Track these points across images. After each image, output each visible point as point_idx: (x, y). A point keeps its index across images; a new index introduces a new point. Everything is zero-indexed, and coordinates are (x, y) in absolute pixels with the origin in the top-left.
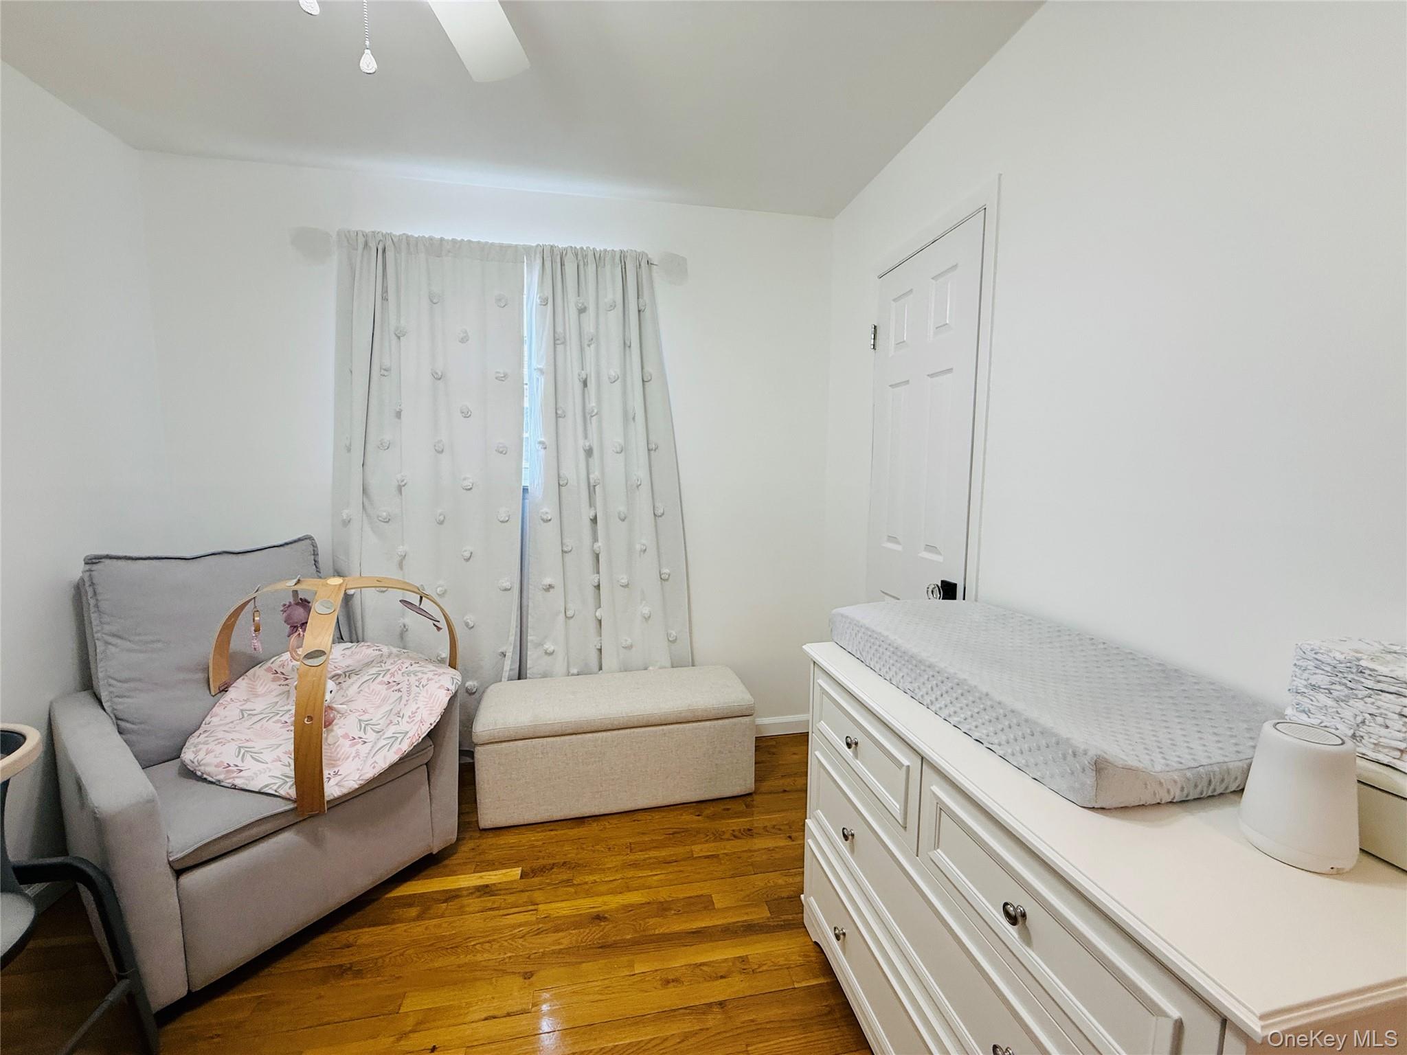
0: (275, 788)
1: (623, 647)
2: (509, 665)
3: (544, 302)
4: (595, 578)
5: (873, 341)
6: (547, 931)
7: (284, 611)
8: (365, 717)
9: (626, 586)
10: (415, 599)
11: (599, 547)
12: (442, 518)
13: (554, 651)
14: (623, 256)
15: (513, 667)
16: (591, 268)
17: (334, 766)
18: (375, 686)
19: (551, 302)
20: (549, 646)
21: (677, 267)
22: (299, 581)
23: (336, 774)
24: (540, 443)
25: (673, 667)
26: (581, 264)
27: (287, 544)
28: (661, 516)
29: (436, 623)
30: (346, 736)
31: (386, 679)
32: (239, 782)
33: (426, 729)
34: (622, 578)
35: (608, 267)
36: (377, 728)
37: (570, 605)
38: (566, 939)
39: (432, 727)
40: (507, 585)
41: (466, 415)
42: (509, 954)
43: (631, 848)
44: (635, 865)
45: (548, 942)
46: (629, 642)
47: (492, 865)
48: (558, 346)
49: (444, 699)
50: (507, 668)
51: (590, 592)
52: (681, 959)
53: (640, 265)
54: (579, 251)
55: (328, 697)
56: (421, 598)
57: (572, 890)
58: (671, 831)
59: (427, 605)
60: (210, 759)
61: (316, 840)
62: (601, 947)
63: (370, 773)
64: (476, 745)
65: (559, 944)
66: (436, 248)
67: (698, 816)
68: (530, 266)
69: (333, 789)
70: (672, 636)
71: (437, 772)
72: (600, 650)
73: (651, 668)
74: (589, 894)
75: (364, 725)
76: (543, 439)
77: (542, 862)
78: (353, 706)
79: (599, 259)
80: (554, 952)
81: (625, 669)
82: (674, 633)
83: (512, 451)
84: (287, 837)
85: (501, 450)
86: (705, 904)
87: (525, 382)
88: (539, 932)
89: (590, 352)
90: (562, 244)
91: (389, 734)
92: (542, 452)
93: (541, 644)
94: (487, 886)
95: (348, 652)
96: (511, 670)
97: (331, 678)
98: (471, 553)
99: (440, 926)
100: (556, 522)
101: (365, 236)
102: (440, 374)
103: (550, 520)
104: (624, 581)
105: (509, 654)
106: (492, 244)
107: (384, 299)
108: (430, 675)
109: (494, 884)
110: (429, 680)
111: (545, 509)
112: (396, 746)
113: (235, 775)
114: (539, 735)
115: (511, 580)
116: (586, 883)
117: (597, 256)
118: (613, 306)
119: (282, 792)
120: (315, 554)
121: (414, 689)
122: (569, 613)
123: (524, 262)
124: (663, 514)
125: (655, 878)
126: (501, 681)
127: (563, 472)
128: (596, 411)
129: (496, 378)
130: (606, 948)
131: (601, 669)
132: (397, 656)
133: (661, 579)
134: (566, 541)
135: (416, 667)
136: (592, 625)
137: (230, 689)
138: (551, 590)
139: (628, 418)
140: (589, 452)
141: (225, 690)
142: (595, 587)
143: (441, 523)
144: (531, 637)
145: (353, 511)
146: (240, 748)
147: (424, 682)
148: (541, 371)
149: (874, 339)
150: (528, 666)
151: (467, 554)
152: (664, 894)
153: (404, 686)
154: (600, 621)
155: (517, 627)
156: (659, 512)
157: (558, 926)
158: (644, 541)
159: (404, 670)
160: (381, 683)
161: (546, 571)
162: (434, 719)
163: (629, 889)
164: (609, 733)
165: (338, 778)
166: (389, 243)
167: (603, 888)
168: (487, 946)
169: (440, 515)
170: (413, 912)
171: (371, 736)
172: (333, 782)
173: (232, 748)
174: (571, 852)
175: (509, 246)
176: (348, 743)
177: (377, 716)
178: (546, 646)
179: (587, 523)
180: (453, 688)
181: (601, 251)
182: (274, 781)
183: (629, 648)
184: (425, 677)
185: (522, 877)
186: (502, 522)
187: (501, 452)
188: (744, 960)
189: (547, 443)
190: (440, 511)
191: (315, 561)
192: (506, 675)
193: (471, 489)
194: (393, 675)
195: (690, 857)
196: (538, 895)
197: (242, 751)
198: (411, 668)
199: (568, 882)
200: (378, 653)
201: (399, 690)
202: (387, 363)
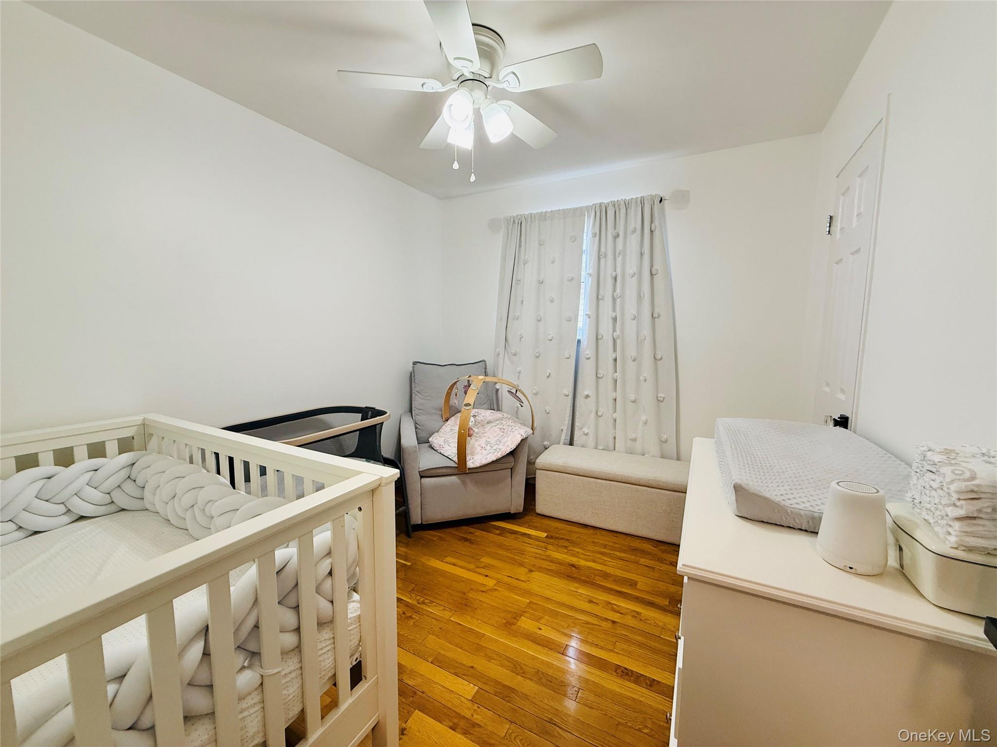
0: (452, 456)
1: (631, 440)
2: (565, 436)
3: (594, 235)
4: (614, 395)
5: (828, 228)
6: (547, 560)
7: (464, 388)
8: (488, 440)
9: (634, 402)
10: (514, 391)
11: (617, 376)
12: (538, 355)
13: (588, 433)
14: (642, 201)
15: (566, 438)
16: (623, 211)
17: (473, 455)
18: (496, 429)
19: (599, 235)
20: (586, 430)
21: (682, 197)
22: (470, 376)
23: (473, 458)
24: (586, 315)
25: (663, 457)
26: (617, 210)
27: (475, 363)
28: (660, 360)
29: (521, 404)
30: (479, 445)
31: (500, 427)
32: (442, 452)
33: (509, 450)
34: (631, 397)
35: (633, 208)
36: (491, 445)
37: (600, 409)
38: (553, 567)
39: (512, 450)
40: (567, 393)
41: (552, 301)
42: (527, 561)
43: (605, 546)
44: (602, 554)
45: (545, 564)
46: (634, 436)
47: (536, 528)
48: (601, 259)
49: (518, 440)
50: (563, 438)
51: (611, 402)
52: (603, 597)
53: (654, 203)
54: (616, 203)
55: (470, 423)
56: (517, 391)
57: (566, 551)
58: (632, 548)
59: (518, 394)
60: (436, 441)
61: (464, 483)
62: (568, 576)
63: (485, 462)
64: (537, 469)
65: (550, 567)
66: (543, 217)
67: (655, 547)
68: (589, 217)
69: (471, 464)
70: (663, 438)
71: (515, 473)
72: (615, 438)
73: (646, 455)
74: (573, 555)
75: (487, 443)
76: (588, 313)
77: (557, 535)
78: (485, 434)
79: (627, 205)
80: (545, 568)
81: (630, 452)
82: (665, 437)
83: (572, 319)
84: (454, 478)
85: (568, 319)
86: (633, 584)
87: (582, 281)
88: (543, 559)
89: (619, 260)
90: (606, 201)
91: (494, 448)
92: (588, 319)
93: (582, 428)
94: (529, 535)
95: (492, 414)
96: (565, 439)
97: (473, 416)
98: (550, 374)
99: (505, 540)
100: (593, 359)
101: (514, 217)
102: (541, 280)
103: (589, 358)
104: (633, 398)
105: (565, 431)
106: (570, 209)
107: (520, 246)
108: (517, 428)
109: (532, 535)
110: (516, 430)
111: (587, 352)
112: (496, 454)
113: (441, 448)
114: (566, 471)
115: (569, 390)
116: (574, 551)
117: (627, 203)
118: (634, 231)
119: (454, 459)
120: (486, 368)
121: (509, 433)
122: (600, 414)
123: (585, 215)
124: (661, 359)
125: (612, 563)
126: (559, 444)
127: (601, 331)
128: (619, 295)
129: (568, 280)
130: (570, 577)
131: (615, 450)
132: (509, 419)
133: (658, 400)
134: (600, 371)
135: (513, 424)
136: (611, 422)
137: (449, 420)
138: (588, 398)
139: (640, 298)
140: (615, 320)
141: (447, 420)
142: (614, 399)
143: (538, 357)
144: (577, 424)
145: (501, 349)
146: (445, 440)
147: (513, 430)
148: (590, 275)
149: (830, 226)
150: (575, 439)
151: (548, 374)
152: (610, 570)
153: (506, 431)
154: (615, 420)
155: (569, 416)
156: (658, 357)
157: (552, 561)
158: (645, 375)
159: (508, 424)
160: (498, 428)
161: (587, 387)
162: (513, 447)
163: (594, 561)
164: (604, 481)
165: (473, 460)
166: (523, 219)
167: (582, 556)
168: (520, 555)
169: (537, 353)
170: (498, 532)
171: (488, 448)
172: (471, 461)
173: (443, 439)
174: (574, 537)
175: (578, 208)
176: (480, 448)
177: (493, 441)
178: (584, 430)
179: (611, 362)
180: (525, 436)
181: (629, 200)
182: (452, 454)
183: (634, 440)
184: (515, 428)
185: (546, 537)
186: (566, 358)
187: (568, 321)
188: (638, 613)
189: (590, 315)
190: (536, 351)
191: (485, 372)
192: (562, 441)
193: (552, 340)
194: (503, 425)
195: (637, 563)
196: (550, 547)
197: (445, 441)
198: (511, 424)
199: (566, 547)
200: (502, 416)
201: (504, 432)
202: (519, 278)
